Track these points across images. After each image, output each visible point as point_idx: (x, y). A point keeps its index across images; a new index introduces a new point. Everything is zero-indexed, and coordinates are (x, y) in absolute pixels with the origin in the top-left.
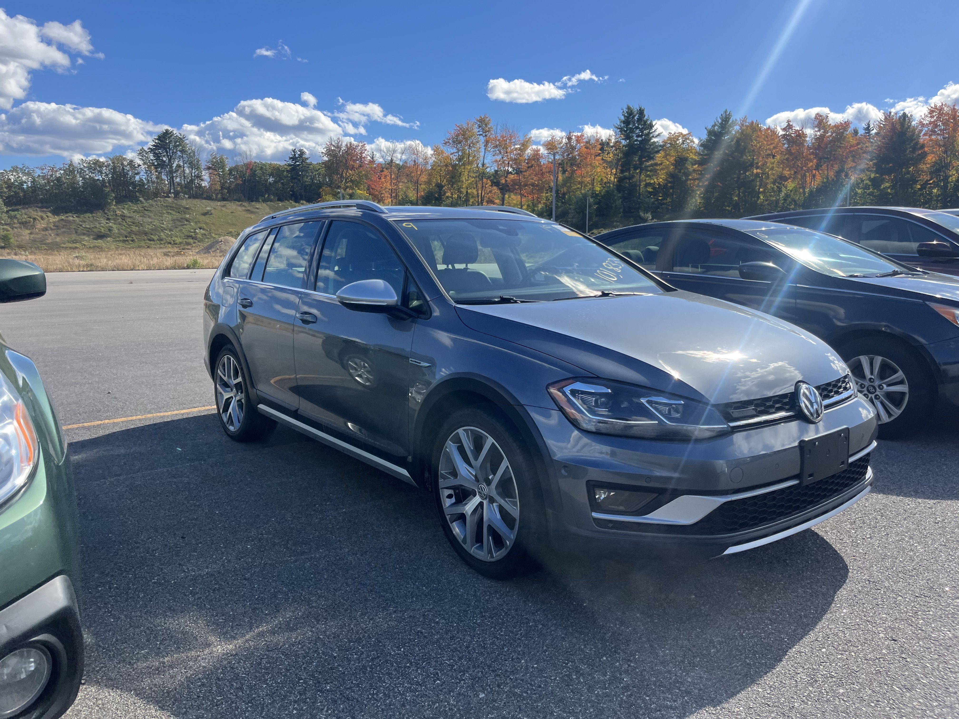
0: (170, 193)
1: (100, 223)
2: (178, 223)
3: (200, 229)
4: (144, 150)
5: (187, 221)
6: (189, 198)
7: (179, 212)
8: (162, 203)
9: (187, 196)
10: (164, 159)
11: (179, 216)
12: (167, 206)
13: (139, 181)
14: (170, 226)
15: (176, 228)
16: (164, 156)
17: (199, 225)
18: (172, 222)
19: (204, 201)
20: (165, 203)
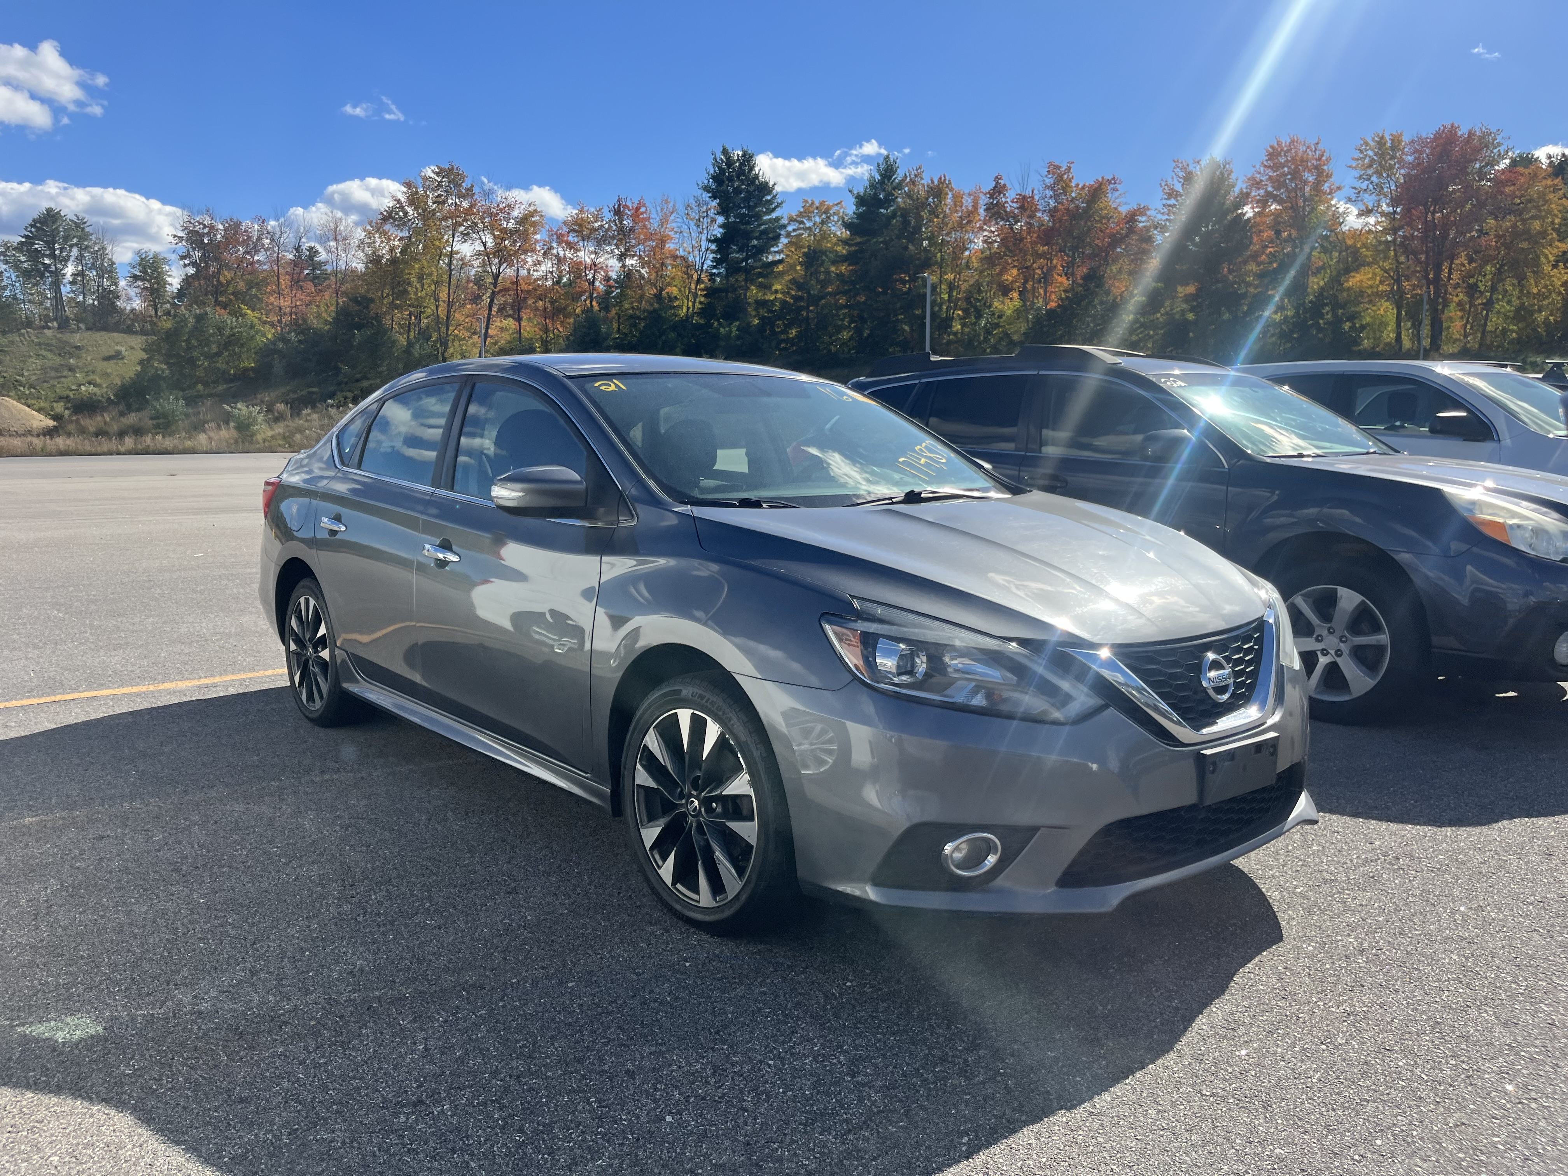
0: (53, 321)
2: (53, 374)
3: (90, 383)
4: (10, 245)
5: (70, 370)
6: (88, 329)
7: (60, 355)
8: (33, 338)
9: (82, 326)
10: (46, 261)
11: (58, 360)
12: (40, 344)
14: (34, 378)
15: (47, 382)
16: (46, 255)
17: (92, 377)
18: (40, 372)
19: (115, 334)
20: (38, 338)
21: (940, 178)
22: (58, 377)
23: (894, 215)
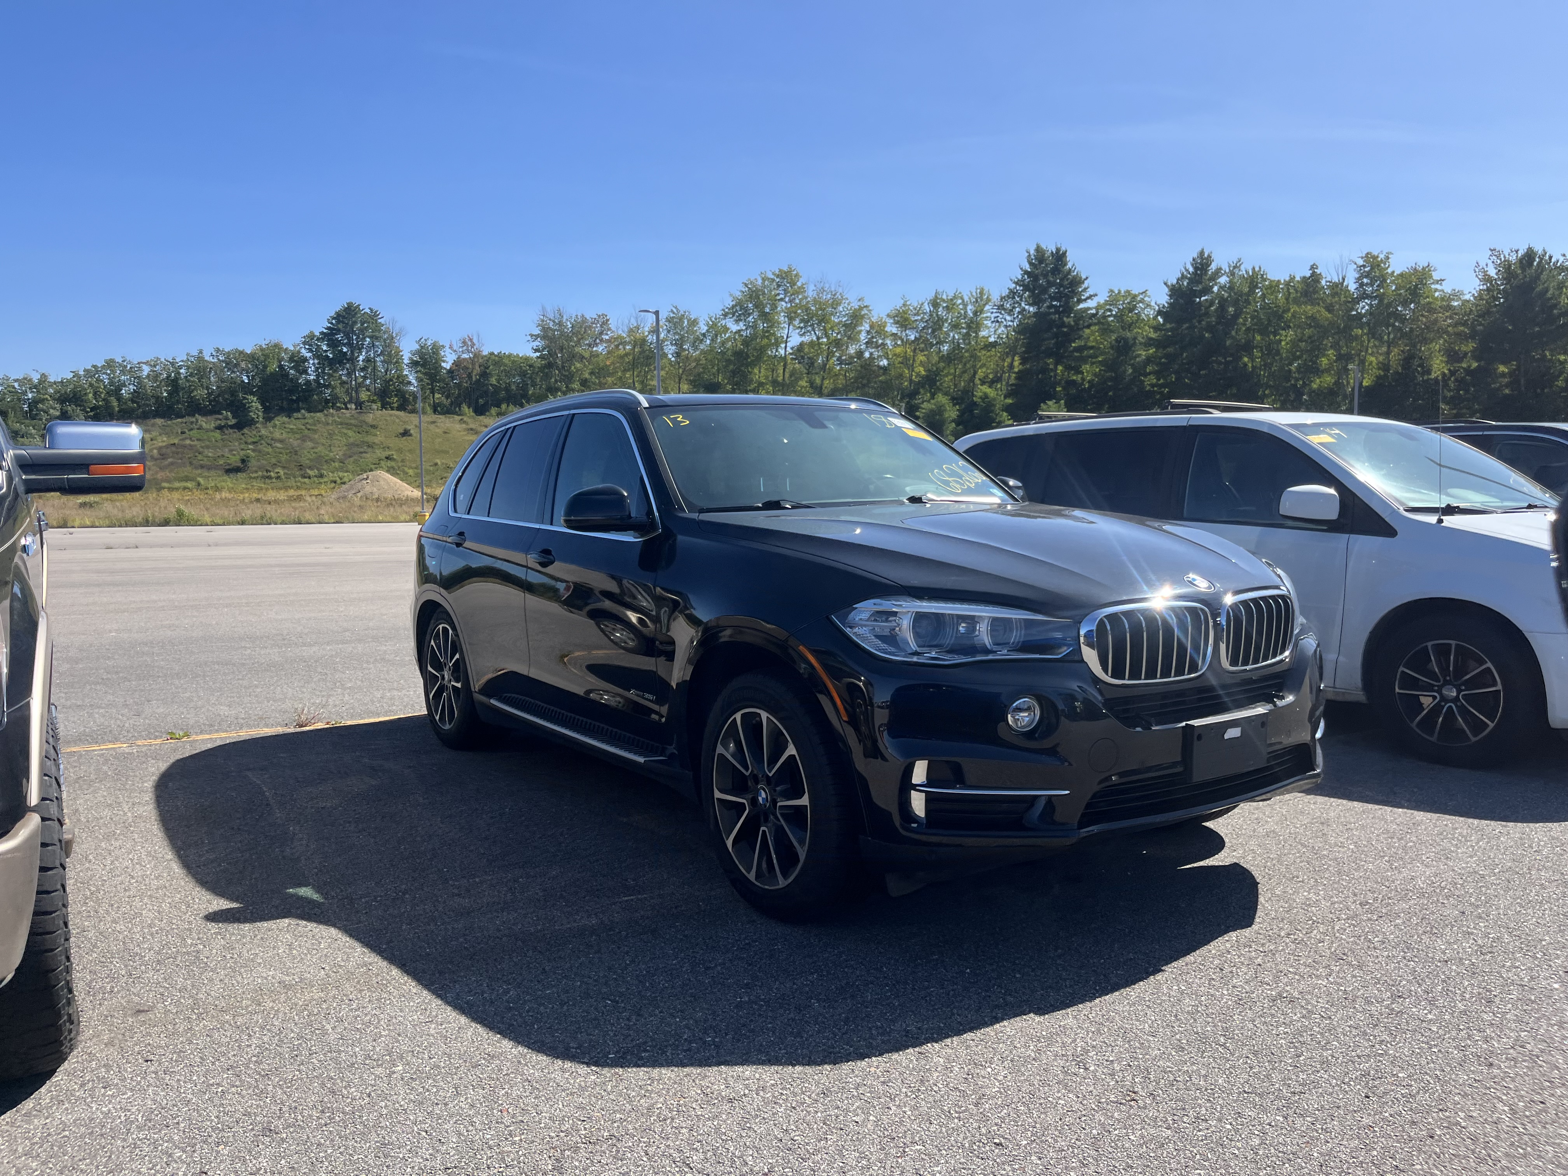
0: (350, 402)
1: (231, 451)
2: (355, 450)
4: (314, 336)
5: (369, 446)
6: (378, 409)
7: (359, 433)
8: (335, 418)
9: (376, 406)
10: (345, 350)
11: (357, 438)
12: (341, 424)
13: (305, 384)
14: (341, 454)
15: (351, 457)
16: (344, 345)
18: (345, 448)
19: (402, 415)
20: (339, 417)
21: (1254, 269)
22: (361, 453)
23: (1212, 303)
